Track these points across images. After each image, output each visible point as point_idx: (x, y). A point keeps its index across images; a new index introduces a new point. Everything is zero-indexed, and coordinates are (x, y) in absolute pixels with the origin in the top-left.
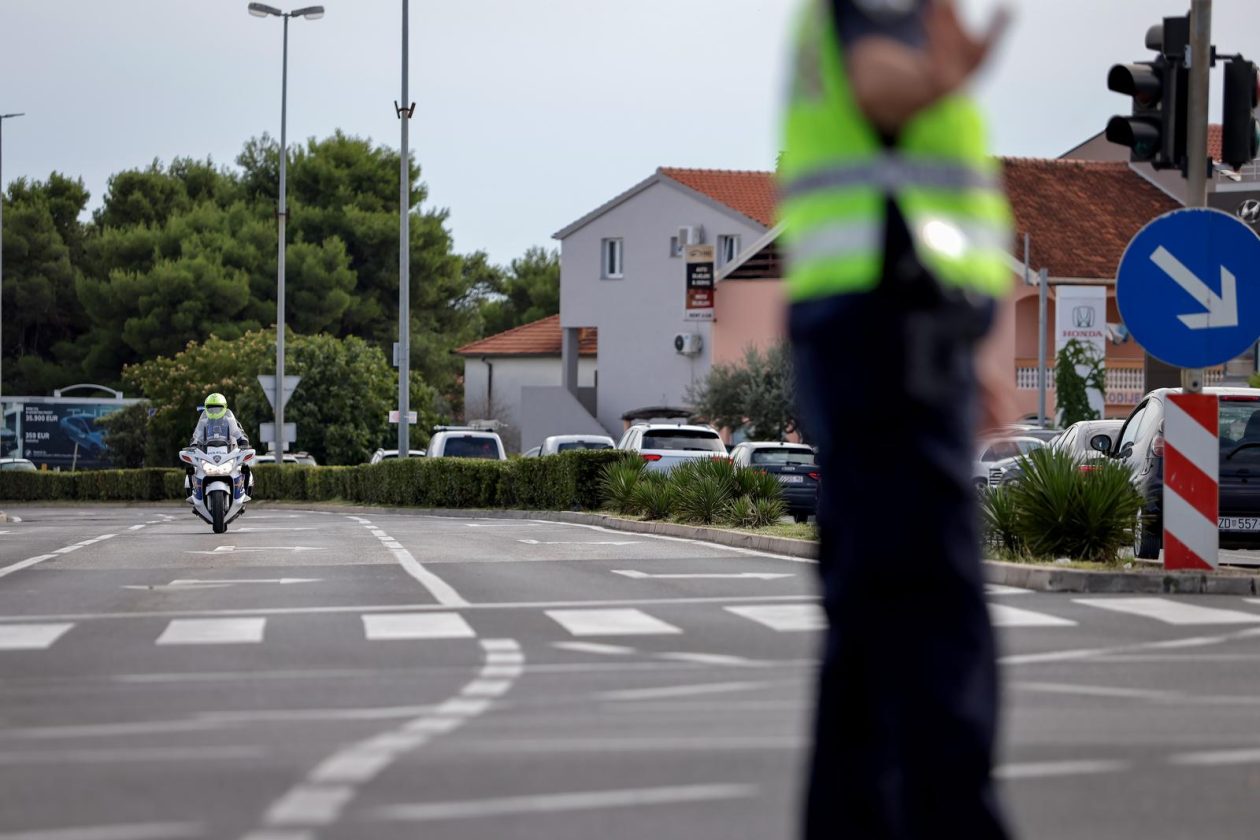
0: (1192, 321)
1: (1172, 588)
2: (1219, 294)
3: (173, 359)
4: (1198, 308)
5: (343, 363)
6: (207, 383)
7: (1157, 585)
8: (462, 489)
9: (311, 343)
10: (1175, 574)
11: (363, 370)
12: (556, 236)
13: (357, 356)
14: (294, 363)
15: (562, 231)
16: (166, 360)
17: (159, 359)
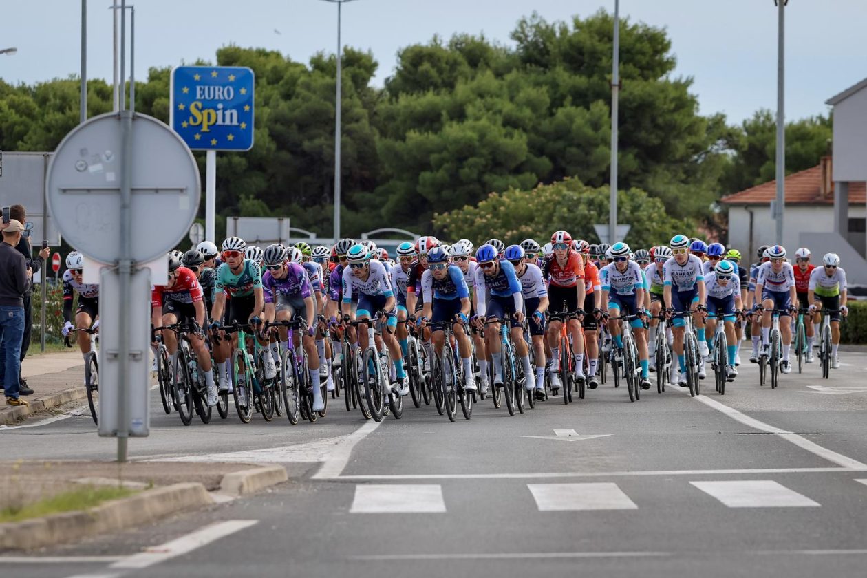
3: (476, 207)
5: (628, 212)
6: (508, 230)
8: (856, 328)
9: (600, 193)
11: (645, 218)
12: (828, 102)
14: (586, 212)
15: (835, 97)
16: (471, 208)
17: (466, 207)
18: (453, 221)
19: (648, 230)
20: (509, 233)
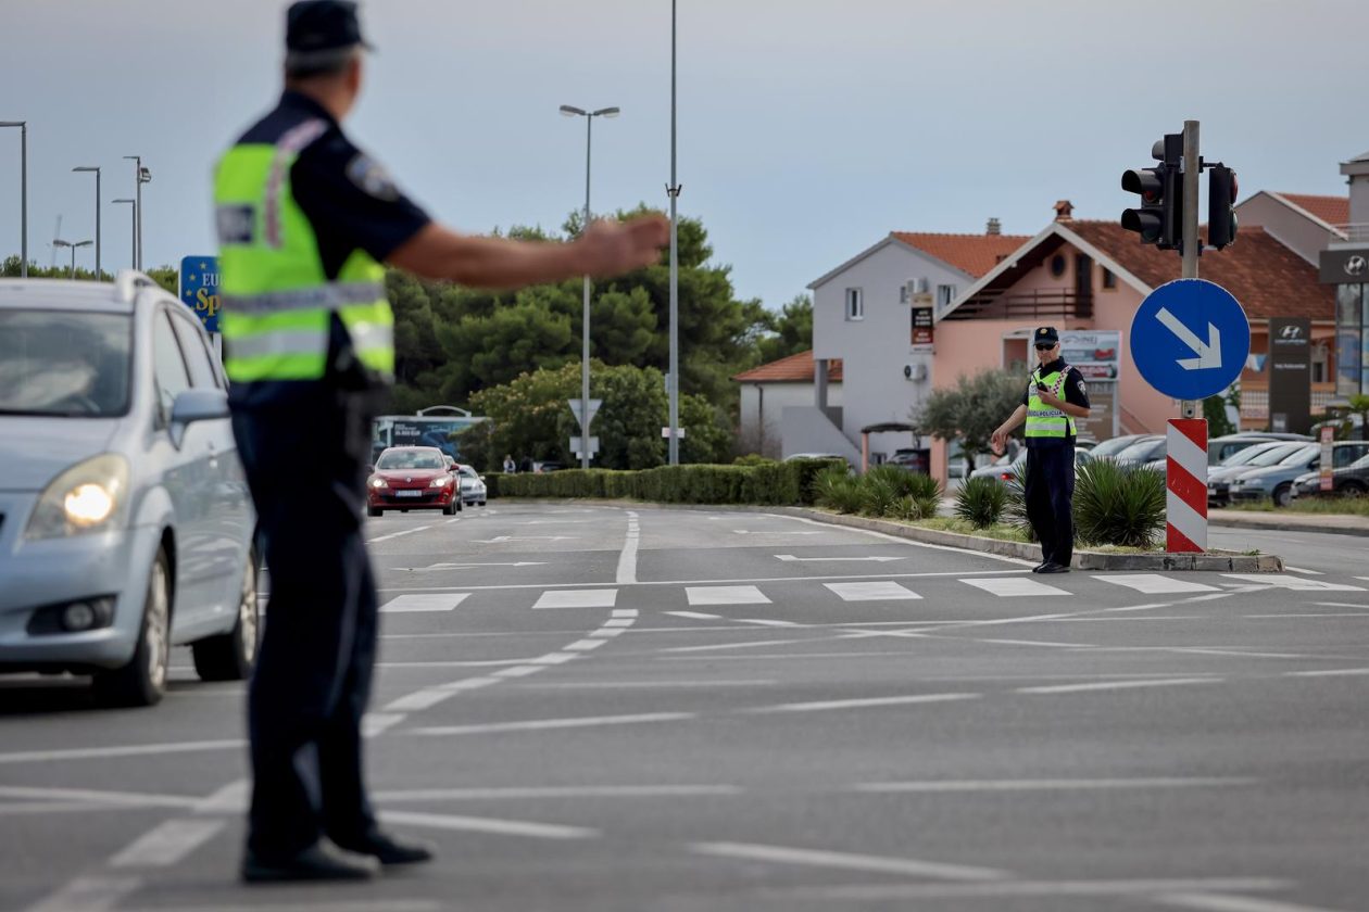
0: (1188, 364)
1: (1170, 566)
2: (1207, 343)
3: (509, 385)
4: (1193, 355)
5: (643, 389)
6: (536, 405)
7: (1160, 564)
8: (715, 490)
9: (617, 372)
10: (1173, 556)
11: (659, 395)
12: (809, 287)
13: (654, 383)
14: (603, 389)
15: (814, 282)
16: (504, 387)
17: (498, 386)
18: (487, 398)
19: (661, 405)
20: (537, 409)
